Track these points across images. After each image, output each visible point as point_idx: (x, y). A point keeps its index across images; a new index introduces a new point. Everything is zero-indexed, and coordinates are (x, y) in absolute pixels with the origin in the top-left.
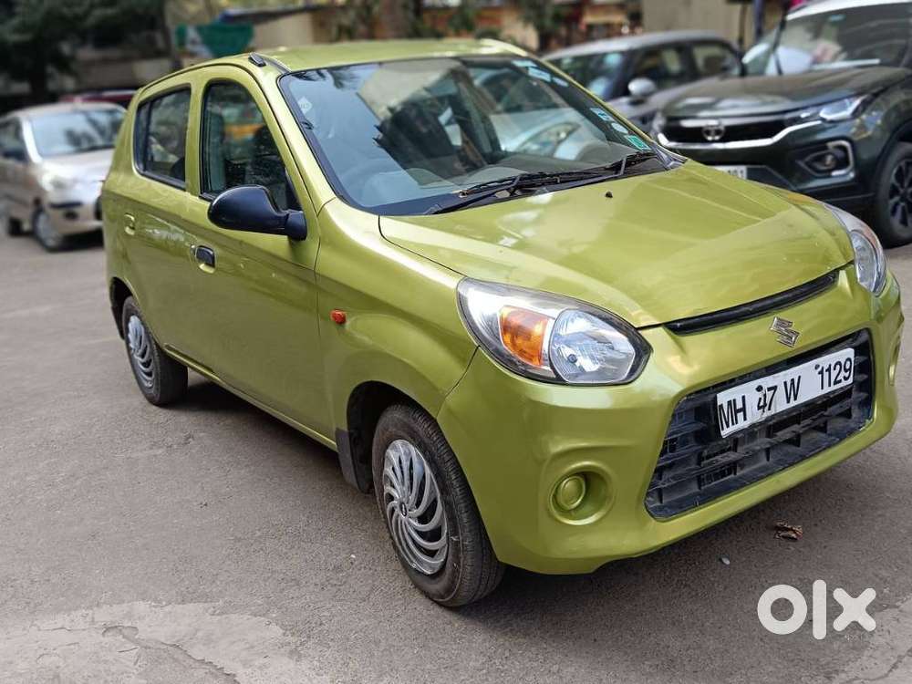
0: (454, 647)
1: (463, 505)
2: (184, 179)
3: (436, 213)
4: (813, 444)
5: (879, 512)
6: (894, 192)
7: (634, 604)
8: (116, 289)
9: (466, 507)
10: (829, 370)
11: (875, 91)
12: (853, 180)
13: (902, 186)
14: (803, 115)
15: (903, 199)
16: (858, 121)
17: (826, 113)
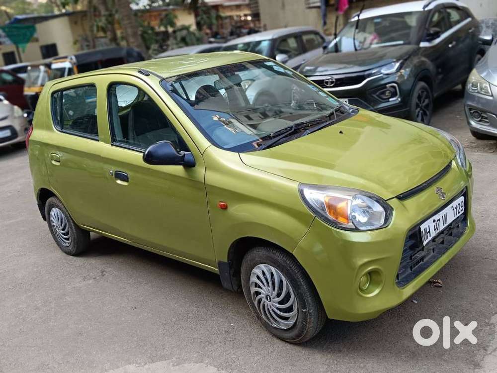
0: (308, 363)
1: (308, 293)
2: (98, 136)
3: (264, 149)
4: (449, 242)
5: (472, 268)
6: (417, 106)
7: (383, 328)
8: (40, 193)
9: (310, 294)
10: (456, 208)
11: (405, 58)
12: (400, 102)
13: (420, 103)
14: (373, 71)
15: (421, 109)
16: (399, 73)
17: (384, 71)
